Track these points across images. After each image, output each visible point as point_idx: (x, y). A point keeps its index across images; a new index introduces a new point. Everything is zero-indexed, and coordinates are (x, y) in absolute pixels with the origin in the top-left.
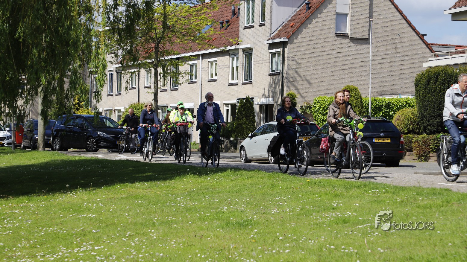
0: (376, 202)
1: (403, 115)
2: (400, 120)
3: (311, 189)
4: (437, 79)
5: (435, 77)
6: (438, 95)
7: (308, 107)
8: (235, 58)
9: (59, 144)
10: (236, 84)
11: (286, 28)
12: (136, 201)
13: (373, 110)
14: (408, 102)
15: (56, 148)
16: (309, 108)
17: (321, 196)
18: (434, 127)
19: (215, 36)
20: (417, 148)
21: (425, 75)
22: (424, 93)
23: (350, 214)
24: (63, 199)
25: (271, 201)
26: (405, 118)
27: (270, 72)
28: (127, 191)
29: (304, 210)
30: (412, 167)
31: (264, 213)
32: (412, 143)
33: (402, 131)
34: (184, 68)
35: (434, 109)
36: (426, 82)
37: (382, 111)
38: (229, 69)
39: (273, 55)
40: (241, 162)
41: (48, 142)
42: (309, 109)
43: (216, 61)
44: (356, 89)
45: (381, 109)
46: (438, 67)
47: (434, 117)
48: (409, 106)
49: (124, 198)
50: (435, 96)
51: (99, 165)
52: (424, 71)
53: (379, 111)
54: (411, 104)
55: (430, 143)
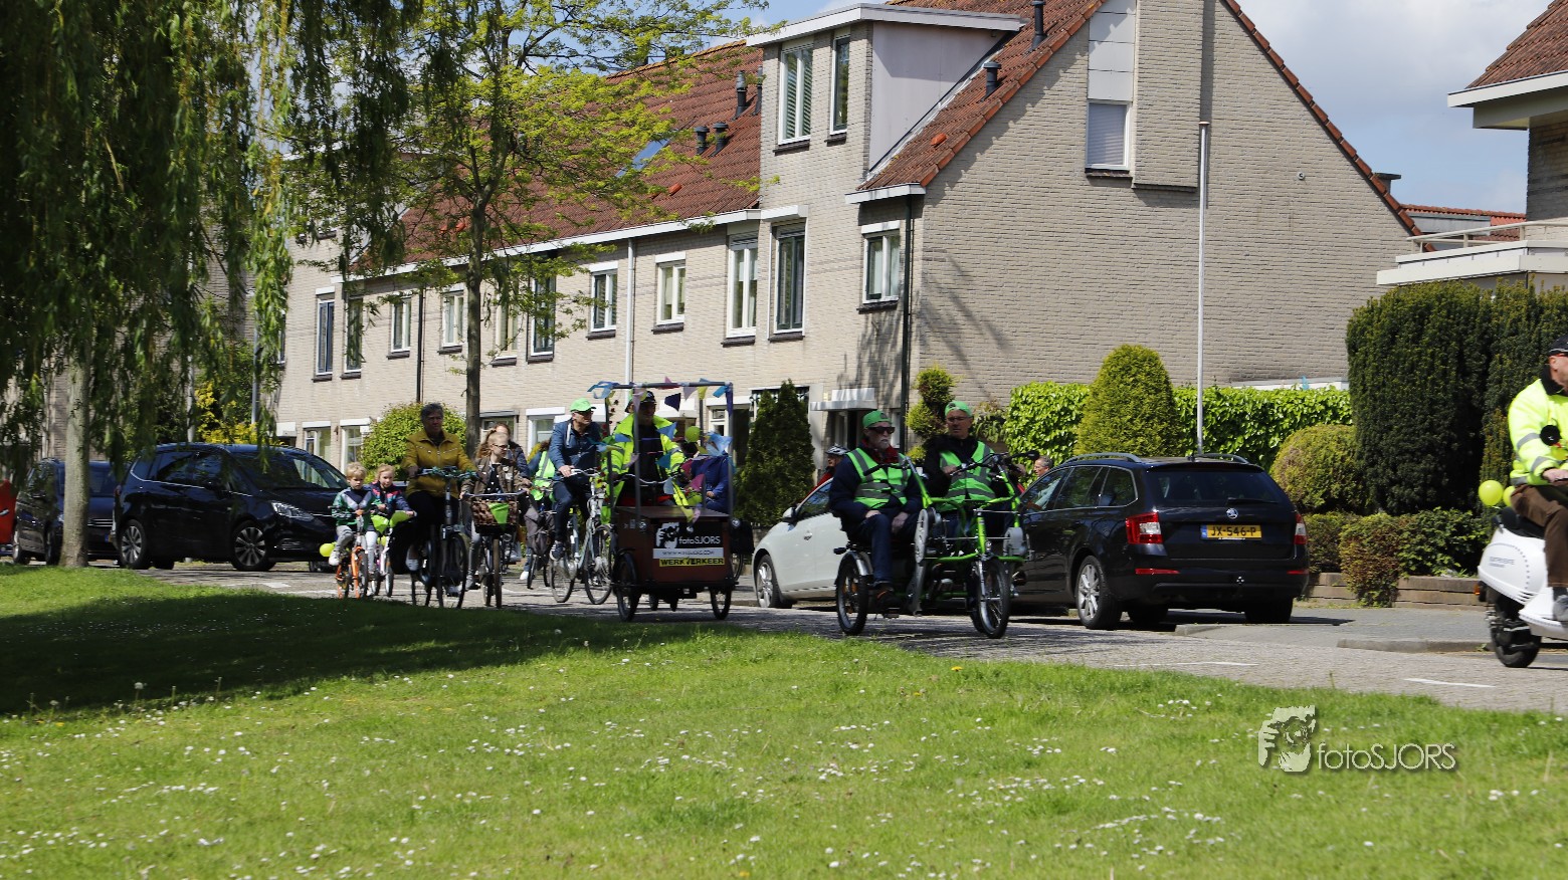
0: (1175, 743)
1: (1310, 448)
2: (1299, 465)
3: (965, 696)
4: (1423, 325)
5: (1414, 320)
6: (1425, 378)
7: (993, 418)
8: (747, 253)
9: (139, 545)
10: (750, 341)
11: (919, 149)
12: (366, 739)
13: (1212, 430)
14: (1330, 404)
15: (128, 557)
16: (995, 423)
17: (992, 721)
18: (1412, 487)
19: (678, 177)
20: (1356, 559)
21: (1381, 310)
22: (1377, 373)
23: (1081, 781)
24: (117, 732)
25: (821, 739)
26: (1314, 457)
27: (865, 301)
28: (341, 703)
29: (928, 768)
30: (1336, 623)
31: (792, 779)
32: (1338, 542)
33: (1305, 502)
34: (572, 284)
35: (1411, 426)
36: (1384, 335)
37: (1244, 434)
38: (726, 289)
39: (874, 241)
40: (757, 604)
41: (103, 537)
42: (997, 426)
43: (683, 262)
44: (1152, 360)
45: (1239, 426)
46: (1425, 283)
47: (1413, 453)
48: (1335, 416)
49: (327, 727)
50: (1414, 385)
51: (262, 616)
52: (1377, 297)
53: (1232, 432)
54: (1341, 409)
55: (1398, 543)
